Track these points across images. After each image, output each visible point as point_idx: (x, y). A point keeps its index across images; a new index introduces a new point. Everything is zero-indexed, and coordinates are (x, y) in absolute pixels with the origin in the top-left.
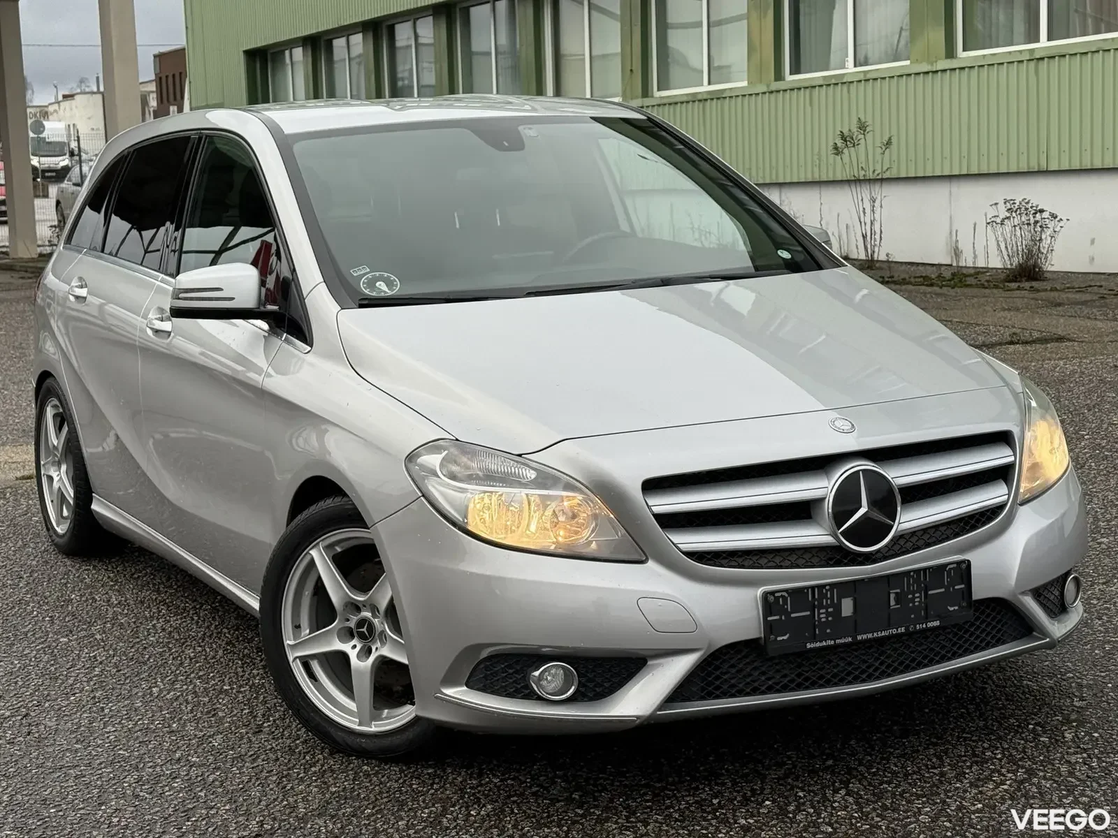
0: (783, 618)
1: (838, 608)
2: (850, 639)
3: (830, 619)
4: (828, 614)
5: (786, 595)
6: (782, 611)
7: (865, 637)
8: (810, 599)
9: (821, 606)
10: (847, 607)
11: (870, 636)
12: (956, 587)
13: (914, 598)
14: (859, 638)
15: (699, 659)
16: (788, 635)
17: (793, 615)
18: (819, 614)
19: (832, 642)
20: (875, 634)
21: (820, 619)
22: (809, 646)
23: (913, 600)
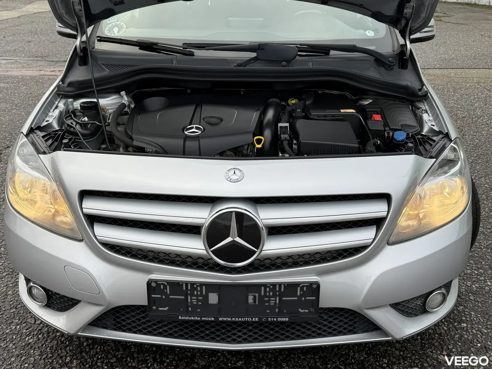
0: (164, 297)
1: (206, 298)
2: (213, 319)
3: (200, 303)
4: (198, 301)
5: (166, 284)
6: (162, 292)
7: (225, 319)
8: (184, 288)
9: (192, 295)
10: (213, 299)
11: (229, 319)
12: (307, 298)
13: (270, 300)
14: (220, 319)
15: (102, 311)
16: (167, 308)
17: (171, 297)
18: (191, 299)
19: (199, 319)
20: (233, 319)
21: (191, 302)
22: (180, 318)
23: (269, 301)
